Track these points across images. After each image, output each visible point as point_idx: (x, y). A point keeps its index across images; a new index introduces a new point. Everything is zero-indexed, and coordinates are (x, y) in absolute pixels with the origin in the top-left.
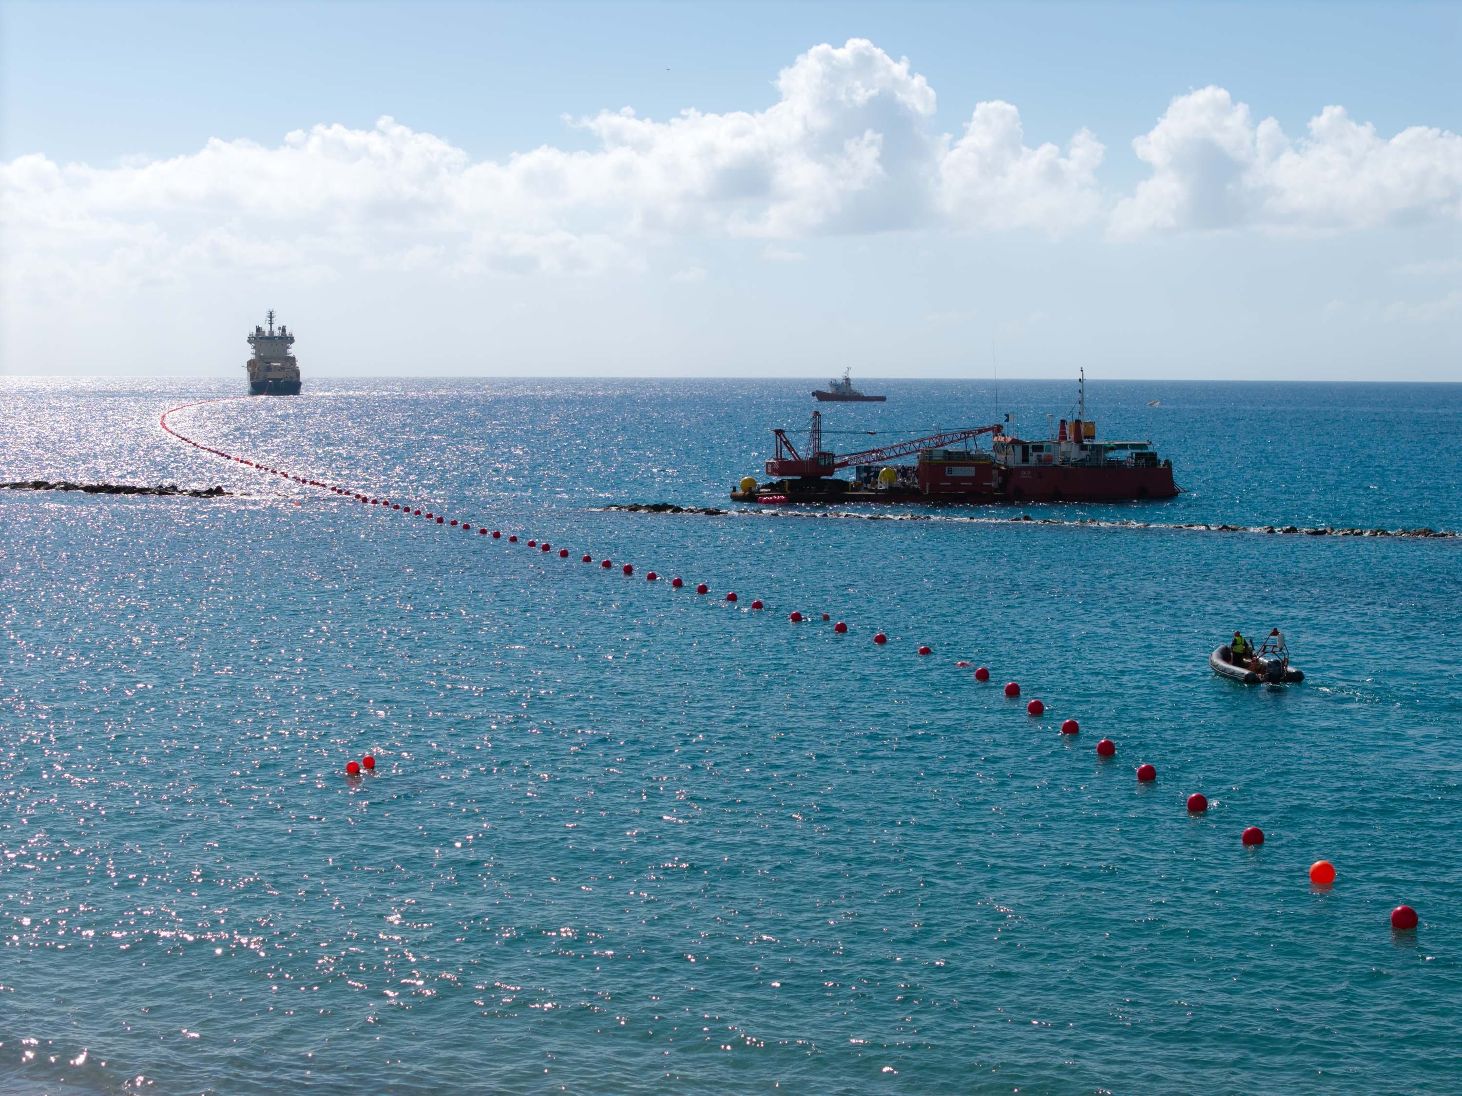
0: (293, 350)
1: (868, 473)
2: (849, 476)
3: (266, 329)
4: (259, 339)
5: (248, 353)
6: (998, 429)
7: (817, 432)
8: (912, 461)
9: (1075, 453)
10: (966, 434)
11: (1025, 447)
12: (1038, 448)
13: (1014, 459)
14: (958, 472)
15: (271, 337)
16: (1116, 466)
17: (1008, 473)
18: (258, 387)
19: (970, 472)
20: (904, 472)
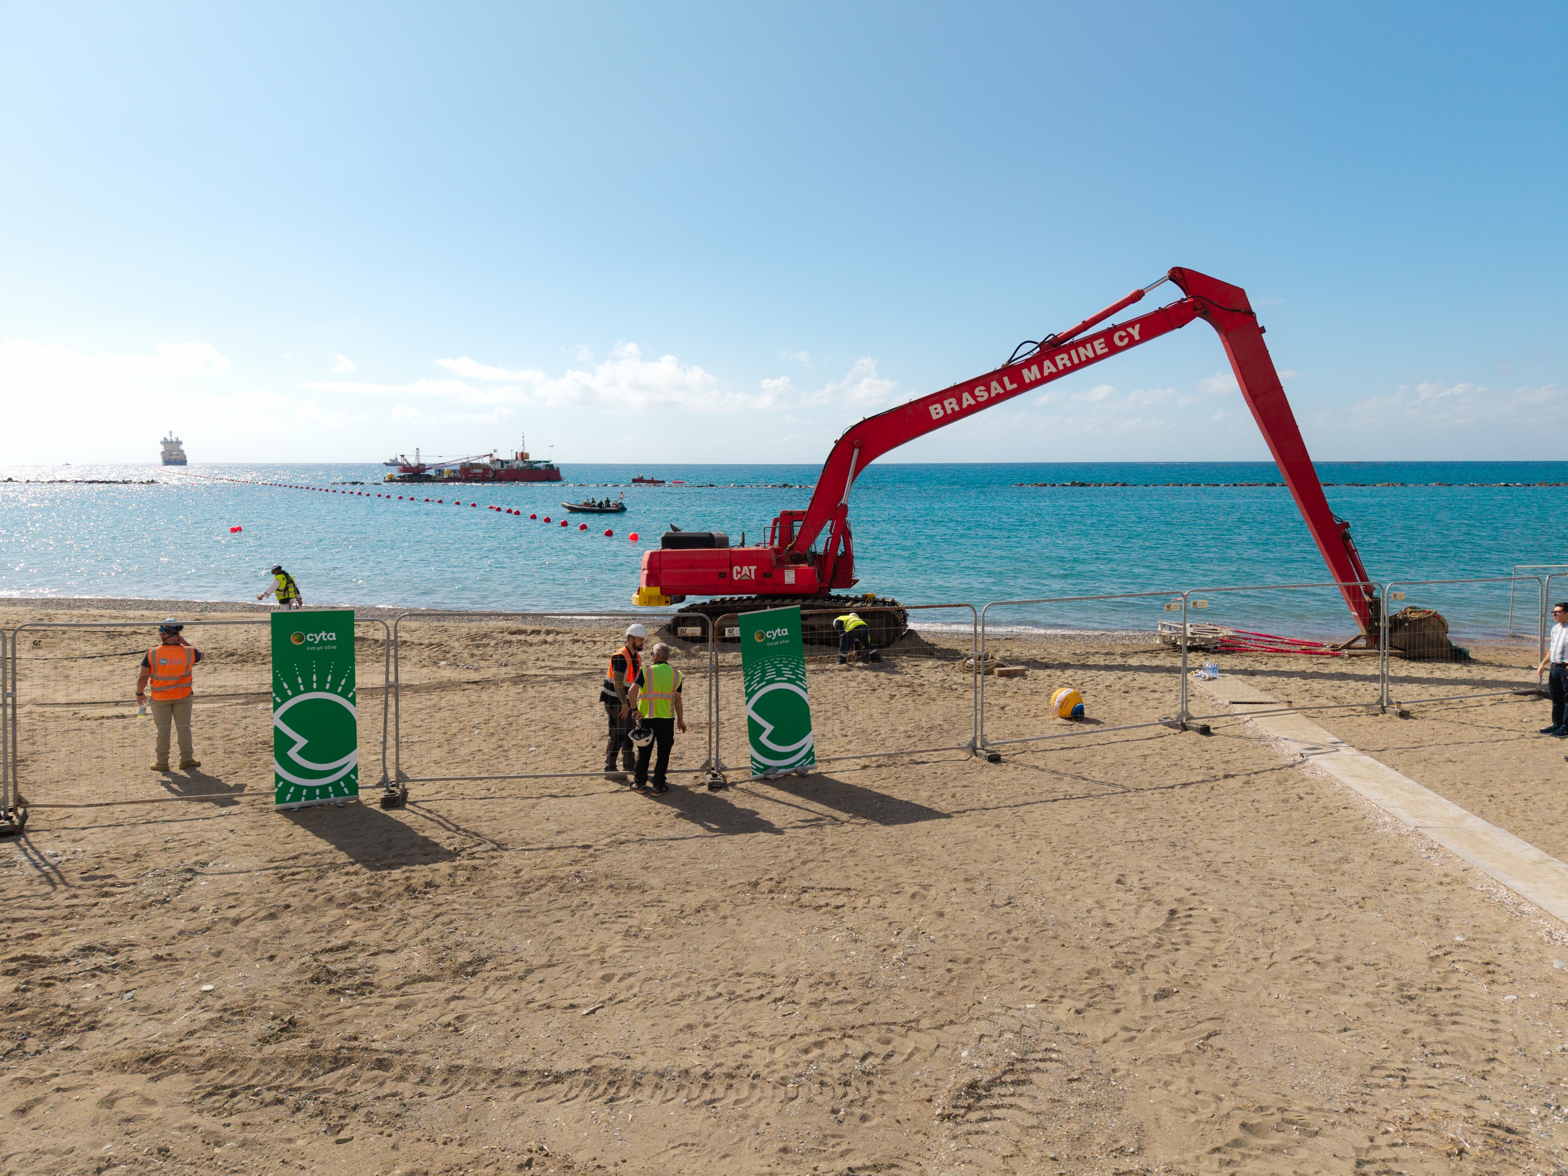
0: (182, 447)
1: (440, 472)
2: (432, 472)
3: (169, 438)
4: (165, 442)
5: (161, 448)
6: (491, 455)
7: (418, 456)
8: (458, 468)
9: (522, 465)
10: (479, 457)
11: (502, 462)
12: (507, 462)
13: (498, 466)
14: (476, 471)
15: (172, 442)
16: (538, 469)
17: (496, 472)
18: (167, 462)
19: (481, 471)
20: (454, 471)
